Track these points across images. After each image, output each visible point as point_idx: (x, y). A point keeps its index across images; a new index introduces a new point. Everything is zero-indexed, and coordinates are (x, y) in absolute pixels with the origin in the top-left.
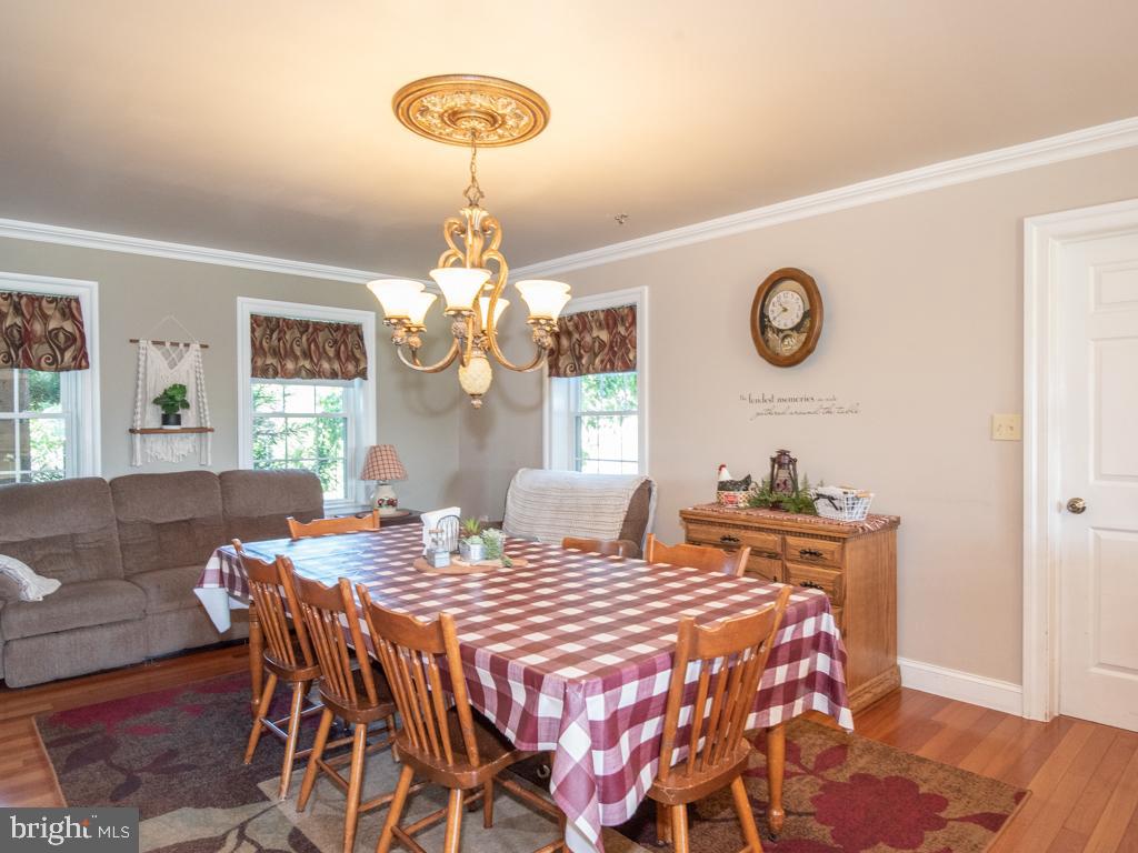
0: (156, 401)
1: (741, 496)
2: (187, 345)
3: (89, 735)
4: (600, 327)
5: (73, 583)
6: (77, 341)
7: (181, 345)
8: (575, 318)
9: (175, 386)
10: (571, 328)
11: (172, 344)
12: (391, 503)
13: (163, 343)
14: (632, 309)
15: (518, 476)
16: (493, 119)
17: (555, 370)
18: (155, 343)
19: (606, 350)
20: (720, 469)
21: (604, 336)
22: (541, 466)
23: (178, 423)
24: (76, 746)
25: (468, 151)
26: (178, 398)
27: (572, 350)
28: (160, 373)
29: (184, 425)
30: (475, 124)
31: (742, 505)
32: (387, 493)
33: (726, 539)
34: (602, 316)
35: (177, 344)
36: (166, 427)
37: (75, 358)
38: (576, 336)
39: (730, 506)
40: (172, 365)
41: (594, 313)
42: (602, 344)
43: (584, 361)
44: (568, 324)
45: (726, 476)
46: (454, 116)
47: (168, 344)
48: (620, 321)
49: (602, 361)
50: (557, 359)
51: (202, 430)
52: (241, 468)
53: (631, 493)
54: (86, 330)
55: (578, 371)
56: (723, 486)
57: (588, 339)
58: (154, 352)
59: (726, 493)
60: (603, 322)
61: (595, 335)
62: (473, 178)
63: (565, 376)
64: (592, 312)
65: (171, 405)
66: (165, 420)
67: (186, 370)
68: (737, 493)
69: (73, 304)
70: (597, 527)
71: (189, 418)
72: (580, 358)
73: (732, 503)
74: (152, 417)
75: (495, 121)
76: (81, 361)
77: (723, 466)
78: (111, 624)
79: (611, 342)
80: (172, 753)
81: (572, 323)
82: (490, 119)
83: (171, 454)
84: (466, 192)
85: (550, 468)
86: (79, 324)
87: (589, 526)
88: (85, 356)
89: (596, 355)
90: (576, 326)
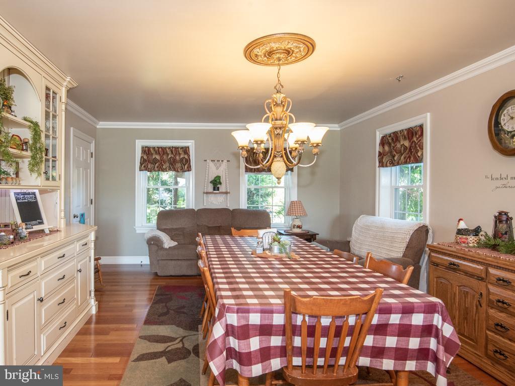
0: (211, 182)
1: (471, 239)
2: (222, 161)
3: (167, 295)
4: (405, 138)
5: (182, 244)
6: (188, 161)
7: (220, 161)
8: (392, 135)
9: (217, 177)
10: (390, 141)
11: (217, 161)
12: (299, 227)
13: (214, 161)
14: (421, 127)
15: (359, 219)
16: (288, 52)
17: (382, 165)
18: (212, 161)
19: (408, 150)
20: (459, 222)
21: (407, 143)
22: (374, 214)
23: (218, 190)
24: (162, 297)
25: (276, 68)
26: (218, 181)
27: (391, 152)
28: (213, 171)
29: (220, 190)
30: (278, 55)
31: (471, 245)
32: (298, 223)
33: (451, 264)
34: (406, 133)
35: (219, 161)
36: (215, 192)
37: (188, 167)
38: (393, 145)
39: (464, 245)
40: (217, 168)
41: (402, 131)
42: (406, 148)
43: (396, 158)
44: (389, 138)
45: (462, 225)
46: (270, 54)
47: (216, 161)
48: (415, 134)
49: (405, 158)
50: (383, 158)
51: (226, 193)
52: (241, 208)
53: (412, 232)
54: (191, 158)
55: (393, 164)
56: (460, 232)
57: (399, 146)
58: (211, 164)
59: (461, 236)
60: (407, 136)
61: (402, 144)
62: (279, 80)
63: (387, 166)
64: (400, 131)
65: (216, 183)
66: (214, 190)
67: (221, 171)
68: (468, 237)
69: (187, 149)
70: (391, 249)
71: (222, 188)
72: (394, 157)
73: (464, 242)
74: (210, 189)
75: (289, 52)
76: (189, 169)
77: (461, 220)
78: (187, 260)
79: (410, 147)
80: (184, 307)
81: (390, 138)
82: (287, 52)
83: (216, 202)
84: (275, 87)
85: (379, 216)
86: (189, 156)
87: (388, 248)
88: (190, 167)
89: (402, 155)
90: (393, 139)
